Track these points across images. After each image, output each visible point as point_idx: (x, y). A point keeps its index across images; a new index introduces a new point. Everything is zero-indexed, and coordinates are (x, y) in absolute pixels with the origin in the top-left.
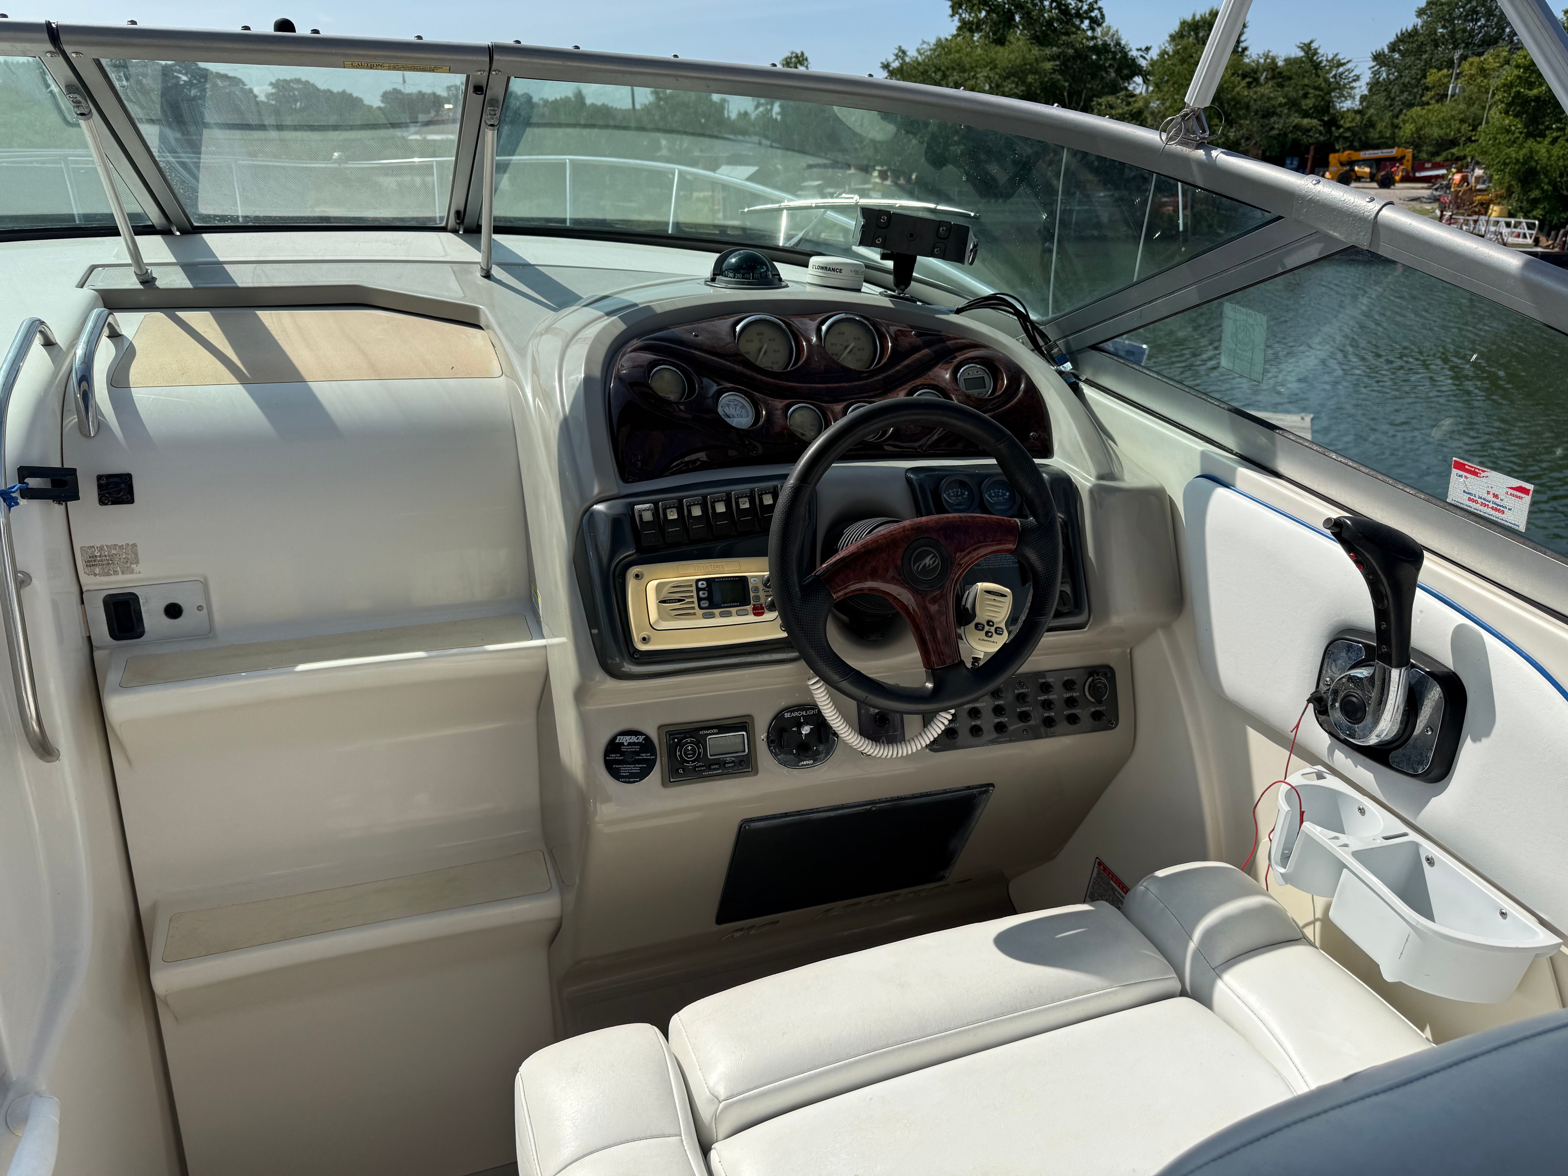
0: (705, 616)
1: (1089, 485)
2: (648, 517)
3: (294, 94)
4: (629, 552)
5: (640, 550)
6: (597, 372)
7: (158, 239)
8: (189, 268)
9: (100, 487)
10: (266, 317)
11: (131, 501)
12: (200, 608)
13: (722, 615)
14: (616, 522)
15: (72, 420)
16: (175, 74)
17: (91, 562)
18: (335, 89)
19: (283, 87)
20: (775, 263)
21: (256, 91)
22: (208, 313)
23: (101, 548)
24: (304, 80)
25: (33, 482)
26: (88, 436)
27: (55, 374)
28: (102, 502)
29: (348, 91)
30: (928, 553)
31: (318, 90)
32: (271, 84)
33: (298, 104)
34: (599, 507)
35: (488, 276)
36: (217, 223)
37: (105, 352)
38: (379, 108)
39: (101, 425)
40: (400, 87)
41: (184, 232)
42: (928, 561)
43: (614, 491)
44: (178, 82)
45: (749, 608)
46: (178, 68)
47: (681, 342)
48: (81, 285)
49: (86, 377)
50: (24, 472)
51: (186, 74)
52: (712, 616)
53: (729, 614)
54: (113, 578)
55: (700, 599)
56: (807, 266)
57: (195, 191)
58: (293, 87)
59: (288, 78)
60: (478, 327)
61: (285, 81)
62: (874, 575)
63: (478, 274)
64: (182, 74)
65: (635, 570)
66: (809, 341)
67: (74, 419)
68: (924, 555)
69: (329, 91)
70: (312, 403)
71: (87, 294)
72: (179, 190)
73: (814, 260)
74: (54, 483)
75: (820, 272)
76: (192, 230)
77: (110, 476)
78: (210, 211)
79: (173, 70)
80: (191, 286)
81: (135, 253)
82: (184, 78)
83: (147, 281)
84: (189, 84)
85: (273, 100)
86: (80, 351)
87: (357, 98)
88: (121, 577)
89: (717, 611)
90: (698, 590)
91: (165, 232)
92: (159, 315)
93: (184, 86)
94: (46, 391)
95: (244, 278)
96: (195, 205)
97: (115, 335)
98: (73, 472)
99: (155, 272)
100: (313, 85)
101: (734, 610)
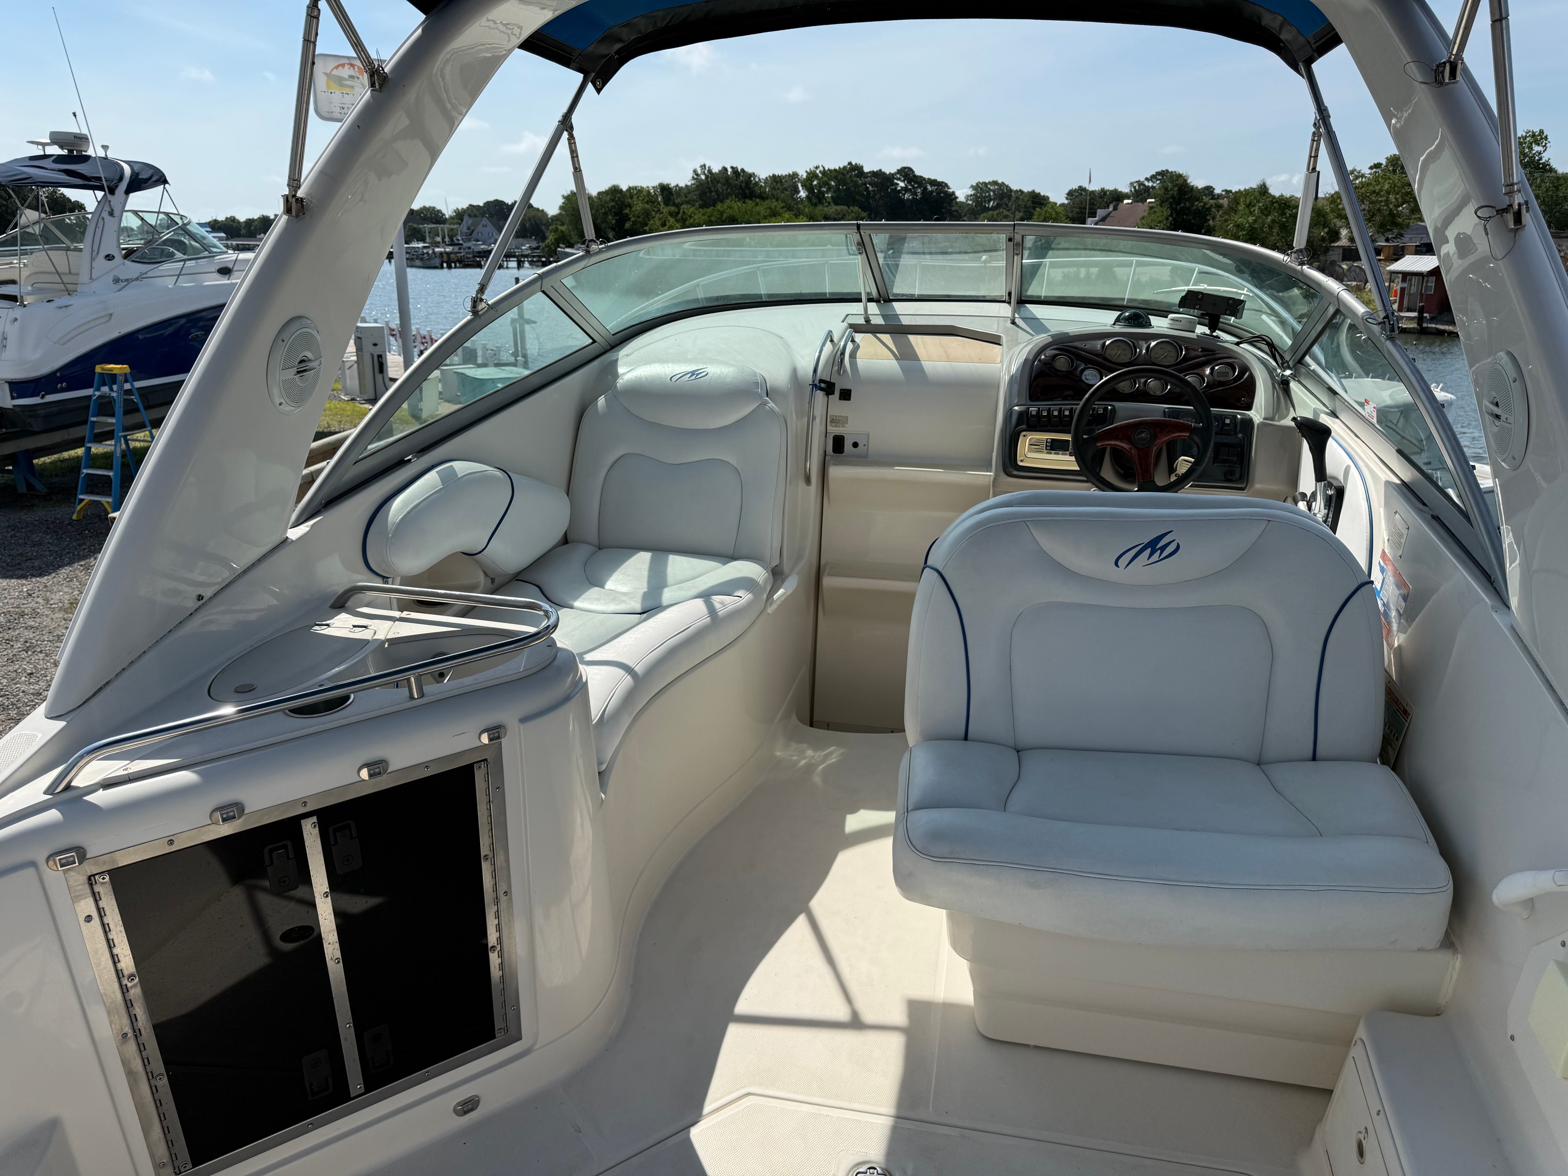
0: (1047, 453)
1: (1258, 422)
2: (1034, 413)
3: (990, 195)
4: (1024, 426)
5: (1028, 426)
6: (1031, 357)
7: (874, 304)
8: (884, 317)
9: (840, 393)
10: (911, 337)
11: (849, 400)
12: (865, 445)
13: (1055, 454)
14: (1021, 414)
15: (836, 368)
16: (896, 181)
17: (832, 421)
18: (1026, 190)
19: (981, 189)
20: (1150, 316)
21: (957, 194)
22: (888, 335)
23: (836, 416)
24: (1000, 182)
25: (823, 385)
26: (840, 374)
27: (833, 352)
28: (840, 399)
29: (1037, 191)
30: (1144, 432)
31: (1011, 190)
32: (972, 186)
33: (992, 203)
34: (1016, 408)
35: (1013, 323)
36: (900, 298)
37: (850, 346)
38: (1062, 205)
39: (845, 371)
40: (1085, 185)
41: (885, 301)
42: (1143, 435)
43: (1023, 403)
44: (896, 188)
45: (1068, 452)
46: (898, 176)
47: (1076, 348)
48: (843, 322)
49: (843, 353)
50: (821, 381)
51: (904, 181)
52: (1051, 453)
53: (1058, 454)
54: (838, 428)
55: (1046, 446)
56: (1167, 317)
57: (893, 282)
58: (990, 189)
59: (987, 182)
60: (1000, 345)
61: (985, 183)
62: (1117, 439)
63: (1009, 322)
64: (901, 181)
65: (1024, 433)
66: (1141, 351)
67: (837, 368)
68: (1143, 432)
69: (1020, 190)
70: (921, 370)
71: (845, 324)
72: (887, 282)
73: (1171, 316)
74: (827, 387)
75: (1170, 322)
76: (889, 301)
77: (844, 390)
78: (898, 292)
79: (894, 178)
80: (883, 323)
81: (866, 309)
82: (902, 184)
83: (868, 321)
84: (905, 189)
85: (971, 200)
86: (842, 343)
87: (1044, 196)
88: (841, 429)
89: (1053, 452)
90: (1047, 442)
91: (877, 301)
92: (870, 335)
93: (899, 191)
94: (830, 356)
95: (905, 321)
96: (892, 289)
97: (853, 341)
98: (834, 384)
99: (871, 318)
100: (1007, 186)
101: (1060, 452)
